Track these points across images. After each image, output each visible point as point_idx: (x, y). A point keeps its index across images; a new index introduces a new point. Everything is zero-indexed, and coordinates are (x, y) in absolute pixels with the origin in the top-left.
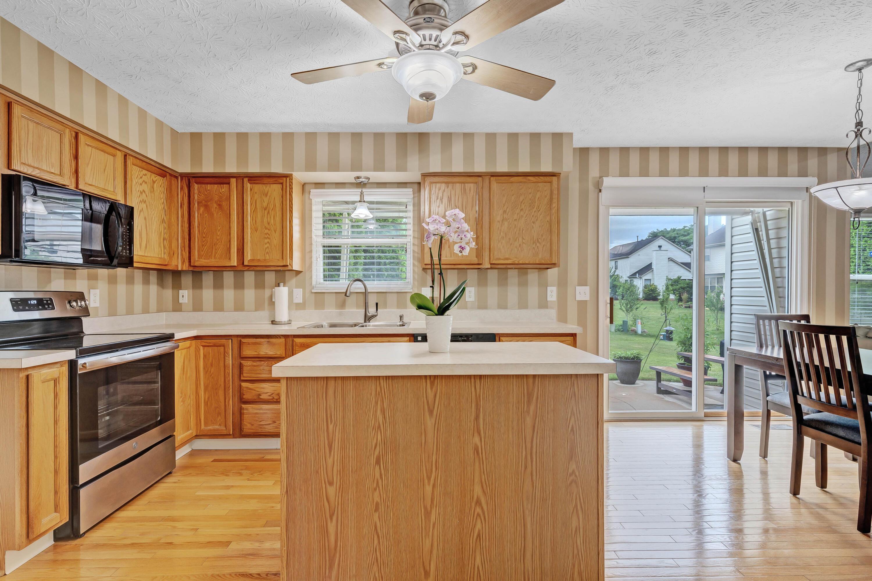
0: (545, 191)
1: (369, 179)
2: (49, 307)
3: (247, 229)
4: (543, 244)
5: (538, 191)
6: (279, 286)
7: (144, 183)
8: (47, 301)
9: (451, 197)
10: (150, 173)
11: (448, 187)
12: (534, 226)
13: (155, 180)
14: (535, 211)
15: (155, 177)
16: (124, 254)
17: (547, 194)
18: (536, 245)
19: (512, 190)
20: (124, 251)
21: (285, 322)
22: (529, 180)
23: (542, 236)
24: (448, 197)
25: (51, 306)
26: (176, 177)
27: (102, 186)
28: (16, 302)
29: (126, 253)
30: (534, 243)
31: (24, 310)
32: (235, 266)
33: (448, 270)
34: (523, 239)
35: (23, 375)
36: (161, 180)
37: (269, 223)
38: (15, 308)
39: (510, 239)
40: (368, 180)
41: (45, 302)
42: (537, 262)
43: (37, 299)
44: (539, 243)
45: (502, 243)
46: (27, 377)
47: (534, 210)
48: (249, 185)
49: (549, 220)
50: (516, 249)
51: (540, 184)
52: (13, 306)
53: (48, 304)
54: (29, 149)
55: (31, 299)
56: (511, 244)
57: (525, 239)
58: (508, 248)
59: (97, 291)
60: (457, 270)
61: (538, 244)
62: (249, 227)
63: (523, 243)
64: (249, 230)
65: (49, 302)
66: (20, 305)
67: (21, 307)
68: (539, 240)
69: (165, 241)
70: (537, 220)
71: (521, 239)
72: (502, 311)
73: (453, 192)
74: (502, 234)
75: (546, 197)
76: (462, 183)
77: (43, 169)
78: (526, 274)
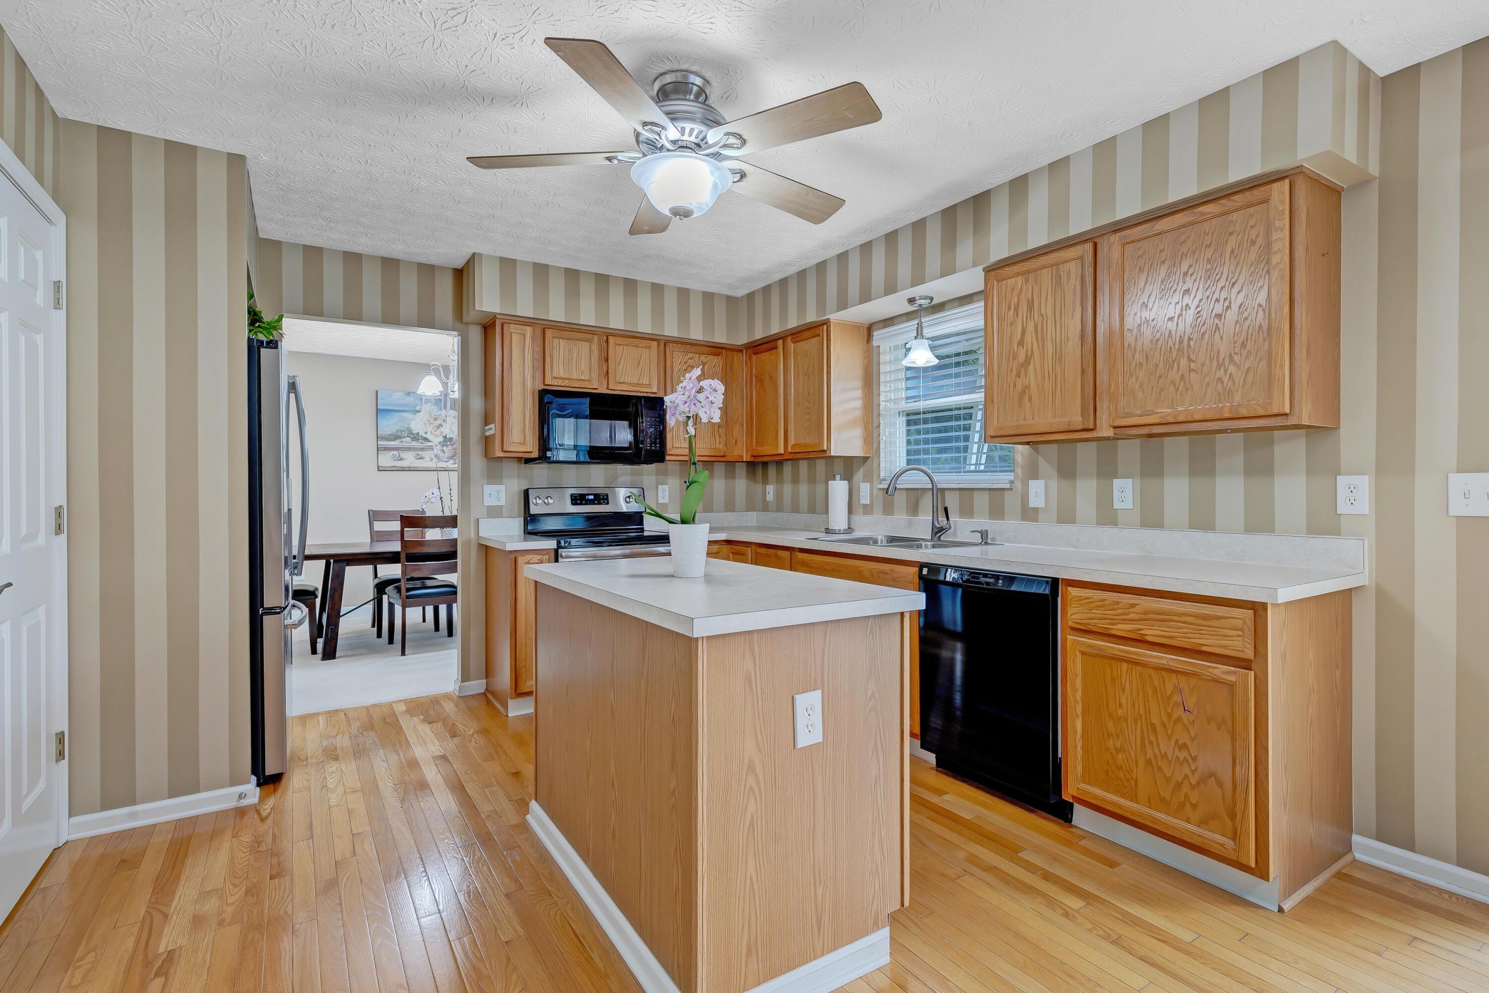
0: (1252, 227)
1: (932, 299)
2: (604, 502)
3: (791, 404)
4: (1247, 365)
5: (1231, 234)
6: (834, 479)
7: (690, 367)
8: (603, 496)
9: (1033, 302)
10: (698, 356)
11: (1027, 281)
12: (1221, 326)
13: (705, 361)
14: (1222, 288)
15: (706, 358)
16: (653, 448)
17: (1258, 235)
18: (1226, 371)
19: (1161, 251)
20: (653, 445)
21: (840, 530)
22: (1203, 214)
23: (1243, 345)
24: (1029, 301)
25: (606, 501)
26: (741, 351)
27: (635, 381)
28: (576, 497)
29: (655, 446)
30: (1219, 367)
31: (581, 504)
32: (782, 454)
33: (1079, 444)
34: (1190, 360)
35: (513, 556)
36: (715, 360)
37: (809, 393)
38: (574, 502)
39: (1157, 365)
40: (928, 301)
41: (601, 497)
42: (1227, 415)
43: (594, 495)
44: (1235, 364)
45: (1137, 378)
46: (516, 558)
47: (1220, 284)
48: (792, 345)
49: (1263, 303)
50: (1172, 387)
51: (1235, 216)
52: (572, 500)
53: (604, 499)
54: (560, 363)
55: (588, 495)
56: (1160, 377)
57: (1194, 362)
58: (1152, 388)
59: (666, 487)
60: (1095, 443)
61: (1232, 369)
62: (793, 402)
63: (1191, 370)
64: (793, 405)
65: (605, 497)
66: (578, 500)
67: (579, 502)
68: (1236, 358)
69: (720, 429)
70: (1229, 307)
71: (1184, 362)
72: (1198, 535)
73: (1036, 288)
74: (1137, 355)
75: (1253, 242)
76: (1052, 265)
77: (574, 378)
78: (1271, 443)
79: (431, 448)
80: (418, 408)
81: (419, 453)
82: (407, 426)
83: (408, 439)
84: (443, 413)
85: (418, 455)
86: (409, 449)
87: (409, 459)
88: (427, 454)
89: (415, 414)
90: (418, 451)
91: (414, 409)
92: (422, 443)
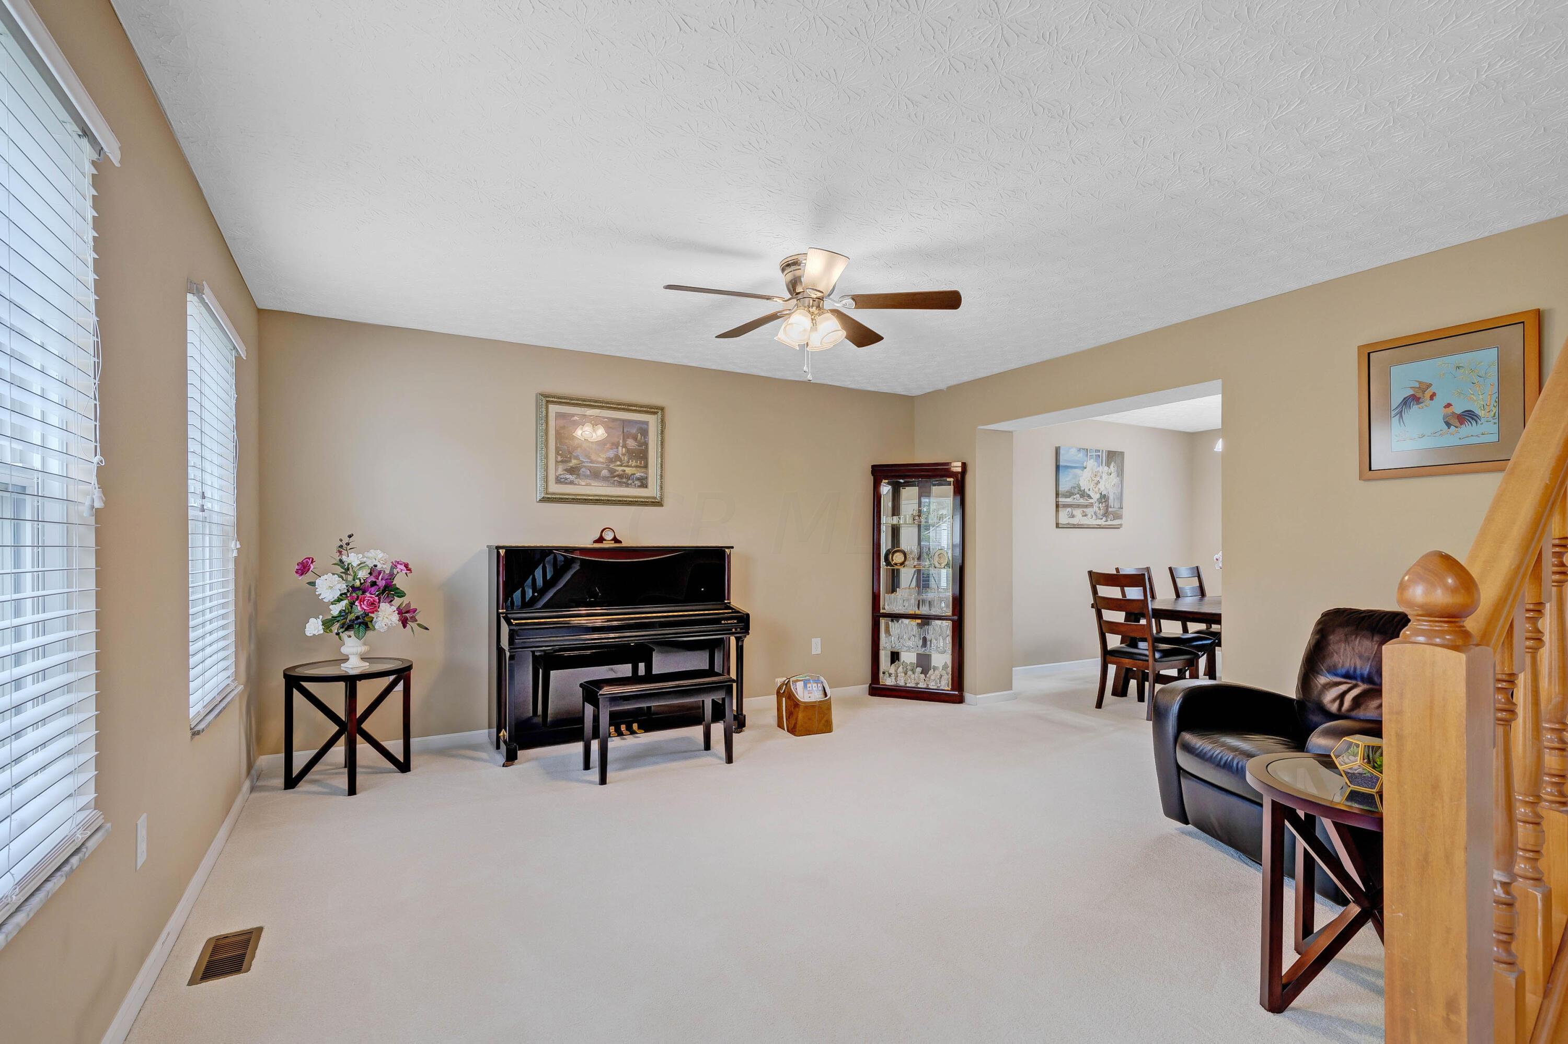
79: (1091, 505)
80: (1085, 464)
81: (1085, 510)
82: (1077, 483)
83: (1078, 495)
84: (1101, 469)
85: (1083, 512)
86: (1078, 506)
87: (1079, 518)
88: (1089, 511)
89: (1083, 470)
90: (1083, 508)
91: (1082, 465)
92: (1087, 500)
